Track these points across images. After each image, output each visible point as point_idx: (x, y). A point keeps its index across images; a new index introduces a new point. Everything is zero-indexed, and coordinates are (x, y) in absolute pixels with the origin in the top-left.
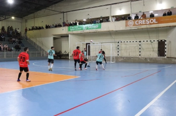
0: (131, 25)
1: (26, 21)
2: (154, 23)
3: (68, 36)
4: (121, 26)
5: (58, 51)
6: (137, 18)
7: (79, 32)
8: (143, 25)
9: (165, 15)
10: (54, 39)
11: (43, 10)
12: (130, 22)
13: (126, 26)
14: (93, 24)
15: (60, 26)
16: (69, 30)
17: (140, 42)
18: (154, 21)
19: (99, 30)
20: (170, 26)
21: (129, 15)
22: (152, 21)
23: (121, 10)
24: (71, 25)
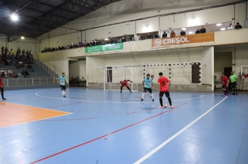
0: (159, 44)
1: (40, 42)
2: (185, 43)
3: (85, 59)
4: (146, 45)
5: (75, 77)
6: (165, 36)
7: (98, 53)
8: (172, 44)
9: (197, 32)
10: (70, 62)
11: (59, 28)
12: (157, 41)
13: (152, 46)
14: (114, 44)
15: (76, 46)
16: (86, 52)
17: (170, 65)
18: (185, 39)
19: (121, 51)
20: (204, 46)
21: (157, 32)
22: (183, 40)
23: (147, 26)
24: (88, 45)
